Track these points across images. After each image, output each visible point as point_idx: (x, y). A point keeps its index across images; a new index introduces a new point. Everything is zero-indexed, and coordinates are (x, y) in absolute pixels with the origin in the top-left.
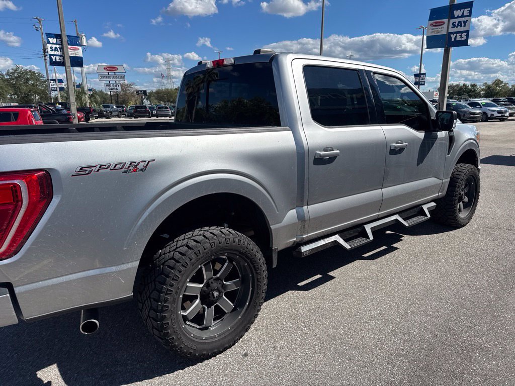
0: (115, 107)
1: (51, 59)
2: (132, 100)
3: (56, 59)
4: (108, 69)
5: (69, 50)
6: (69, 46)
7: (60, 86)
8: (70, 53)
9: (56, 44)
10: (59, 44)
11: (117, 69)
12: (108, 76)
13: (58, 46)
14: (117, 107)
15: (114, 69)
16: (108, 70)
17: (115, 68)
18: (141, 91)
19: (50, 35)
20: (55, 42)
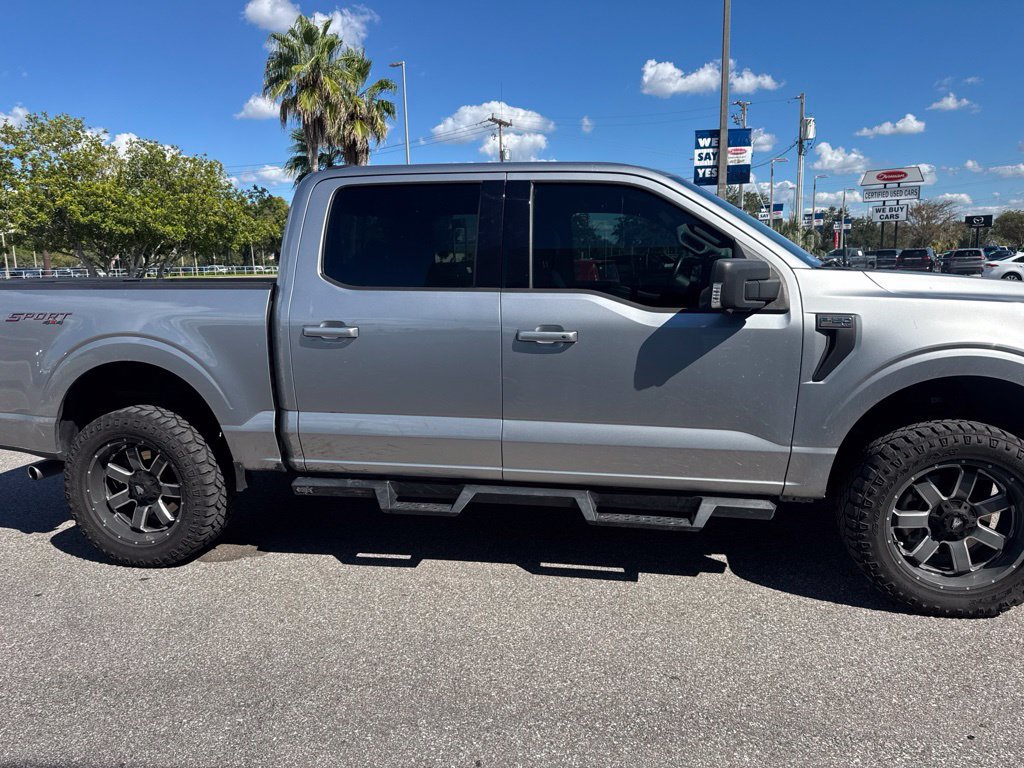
0: (860, 253)
1: (697, 174)
2: (938, 238)
3: (704, 174)
4: (885, 177)
5: (729, 155)
6: (730, 149)
7: (775, 217)
8: (729, 160)
9: (710, 147)
10: (713, 147)
11: (906, 175)
12: (884, 192)
13: (711, 151)
14: (867, 254)
15: (899, 176)
16: (885, 179)
17: (901, 173)
18: (978, 217)
19: (701, 134)
20: (707, 145)
